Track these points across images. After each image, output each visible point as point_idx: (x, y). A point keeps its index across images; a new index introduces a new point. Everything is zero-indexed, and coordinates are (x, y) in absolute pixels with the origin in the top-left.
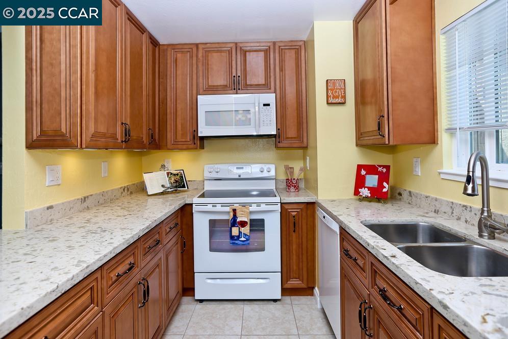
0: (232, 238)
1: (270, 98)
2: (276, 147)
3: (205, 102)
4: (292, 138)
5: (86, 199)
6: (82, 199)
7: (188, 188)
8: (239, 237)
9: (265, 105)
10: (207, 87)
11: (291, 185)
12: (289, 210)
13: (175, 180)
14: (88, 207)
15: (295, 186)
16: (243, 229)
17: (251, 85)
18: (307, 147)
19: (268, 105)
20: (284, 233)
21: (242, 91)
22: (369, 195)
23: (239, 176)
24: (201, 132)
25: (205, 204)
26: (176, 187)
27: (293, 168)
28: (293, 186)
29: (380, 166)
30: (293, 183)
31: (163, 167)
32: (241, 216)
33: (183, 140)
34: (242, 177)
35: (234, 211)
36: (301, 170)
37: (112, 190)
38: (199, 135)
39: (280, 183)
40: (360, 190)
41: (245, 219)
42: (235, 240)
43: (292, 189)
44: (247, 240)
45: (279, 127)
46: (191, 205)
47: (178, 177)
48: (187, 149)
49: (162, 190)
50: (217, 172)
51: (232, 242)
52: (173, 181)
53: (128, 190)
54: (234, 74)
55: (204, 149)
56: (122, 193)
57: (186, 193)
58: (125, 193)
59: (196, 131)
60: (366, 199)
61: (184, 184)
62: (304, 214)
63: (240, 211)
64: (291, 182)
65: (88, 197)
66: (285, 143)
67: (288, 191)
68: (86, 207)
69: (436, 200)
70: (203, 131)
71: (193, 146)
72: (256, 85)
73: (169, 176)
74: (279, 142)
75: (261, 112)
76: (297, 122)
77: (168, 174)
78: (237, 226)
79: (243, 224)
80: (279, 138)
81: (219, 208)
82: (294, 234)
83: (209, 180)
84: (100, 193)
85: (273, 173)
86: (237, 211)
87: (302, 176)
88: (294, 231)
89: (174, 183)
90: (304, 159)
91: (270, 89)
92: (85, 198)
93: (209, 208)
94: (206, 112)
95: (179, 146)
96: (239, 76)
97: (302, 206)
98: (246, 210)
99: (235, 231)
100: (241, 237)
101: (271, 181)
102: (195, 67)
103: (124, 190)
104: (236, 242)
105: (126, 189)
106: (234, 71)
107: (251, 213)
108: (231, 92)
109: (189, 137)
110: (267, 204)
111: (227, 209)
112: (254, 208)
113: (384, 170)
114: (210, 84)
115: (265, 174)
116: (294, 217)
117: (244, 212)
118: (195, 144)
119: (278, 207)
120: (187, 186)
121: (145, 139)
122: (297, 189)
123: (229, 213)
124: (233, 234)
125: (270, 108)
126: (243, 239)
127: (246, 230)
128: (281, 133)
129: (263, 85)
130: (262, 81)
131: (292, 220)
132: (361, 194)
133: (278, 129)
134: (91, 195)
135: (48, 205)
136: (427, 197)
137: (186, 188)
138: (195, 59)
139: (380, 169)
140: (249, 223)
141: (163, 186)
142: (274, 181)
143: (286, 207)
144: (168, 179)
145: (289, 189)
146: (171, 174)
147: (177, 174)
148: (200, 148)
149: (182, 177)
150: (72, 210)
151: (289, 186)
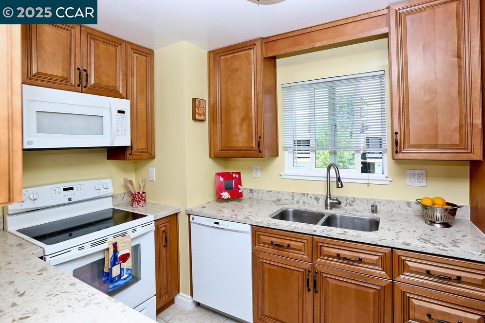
0: (112, 280)
1: (125, 104)
4: (141, 149)
8: (120, 276)
9: (119, 112)
10: (34, 73)
12: (160, 226)
16: (125, 263)
17: (99, 85)
18: (154, 158)
19: (123, 112)
21: (89, 90)
22: (230, 197)
23: (70, 199)
25: (68, 250)
28: (143, 200)
29: (234, 173)
34: (73, 200)
35: (115, 245)
36: (142, 181)
40: (221, 194)
41: (127, 251)
42: (116, 281)
44: (130, 275)
50: (34, 200)
51: (112, 285)
60: (227, 200)
63: (121, 243)
66: (136, 155)
69: (278, 193)
72: (106, 86)
76: (146, 133)
78: (118, 264)
79: (125, 258)
80: (131, 150)
82: (164, 250)
83: (17, 214)
85: (110, 191)
86: (118, 244)
88: (164, 246)
91: (121, 94)
94: (37, 112)
98: (127, 239)
99: (116, 271)
100: (122, 274)
101: (108, 199)
104: (117, 283)
106: (78, 60)
108: (73, 88)
113: (237, 176)
115: (103, 193)
116: (164, 232)
117: (126, 242)
124: (114, 275)
125: (125, 116)
126: (125, 276)
127: (129, 263)
131: (162, 235)
132: (223, 197)
136: (269, 192)
139: (234, 175)
140: (131, 254)
142: (111, 198)
145: (138, 204)
151: (139, 201)
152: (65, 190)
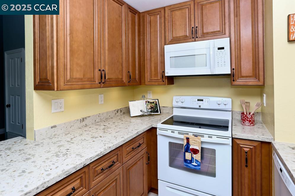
0: (186, 161)
1: (225, 42)
2: (232, 85)
3: (170, 50)
4: (247, 77)
5: (85, 119)
6: (81, 120)
7: (160, 113)
8: (191, 161)
9: (219, 49)
10: (172, 39)
11: (246, 119)
12: (241, 146)
13: (151, 107)
14: (86, 124)
15: (250, 121)
16: (195, 155)
17: (207, 33)
18: (264, 85)
19: (223, 48)
20: (236, 166)
21: (200, 39)
23: (200, 106)
24: (167, 73)
25: (166, 130)
26: (151, 112)
27: (249, 103)
28: (248, 120)
30: (248, 118)
31: (144, 97)
32: (193, 144)
33: (156, 79)
34: (202, 107)
35: (188, 139)
36: (258, 105)
37: (107, 112)
38: (166, 75)
39: (237, 114)
41: (197, 148)
42: (188, 163)
43: (247, 123)
44: (198, 165)
45: (234, 67)
46: (156, 128)
47: (153, 105)
48: (159, 85)
49: (141, 113)
50: (182, 102)
51: (185, 164)
52: (149, 107)
53: (121, 111)
54: (193, 26)
55: (174, 84)
56: (116, 114)
57: (159, 116)
58: (118, 114)
59: (164, 72)
61: (158, 110)
62: (258, 151)
63: (192, 140)
64: (246, 116)
65: (86, 118)
66: (240, 81)
67: (242, 124)
68: (85, 125)
70: (170, 72)
71: (162, 82)
72: (212, 32)
73: (147, 104)
74: (234, 81)
75: (215, 55)
76: (253, 62)
77: (146, 102)
78: (190, 152)
79: (195, 151)
80: (233, 77)
81: (176, 135)
82: (246, 169)
83: (177, 107)
84: (97, 115)
85: (229, 107)
86: (190, 140)
87: (259, 110)
88: (247, 166)
89: (150, 109)
90: (262, 96)
91: (225, 34)
92: (83, 119)
93: (169, 133)
94: (170, 57)
95: (153, 83)
96: (197, 27)
97: (255, 144)
98: (197, 140)
99: (188, 156)
100: (193, 161)
102: (163, 24)
103: (117, 112)
104: (189, 165)
105: (119, 111)
106: (193, 23)
107: (202, 142)
108: (190, 40)
109: (159, 77)
110: (219, 137)
111: (182, 136)
112: (206, 139)
114: (174, 36)
115: (222, 107)
116: (246, 153)
117: (196, 141)
118: (163, 81)
119: (229, 141)
120: (160, 111)
121: (125, 80)
122: (252, 123)
123: (183, 139)
124: (187, 158)
125: (225, 51)
126: (194, 164)
127: (198, 157)
128: (236, 72)
129: (219, 31)
130: (217, 28)
131: (244, 154)
133: (232, 69)
134: (89, 117)
135: (52, 125)
137: (159, 113)
138: (163, 18)
140: (200, 151)
141: (141, 111)
142: (231, 112)
143: (238, 142)
144: (145, 106)
145: (244, 122)
146: (149, 102)
147: (153, 103)
148: (168, 85)
149: (157, 104)
150: (73, 128)
151: (244, 120)
152: (198, 100)
